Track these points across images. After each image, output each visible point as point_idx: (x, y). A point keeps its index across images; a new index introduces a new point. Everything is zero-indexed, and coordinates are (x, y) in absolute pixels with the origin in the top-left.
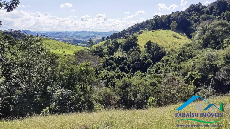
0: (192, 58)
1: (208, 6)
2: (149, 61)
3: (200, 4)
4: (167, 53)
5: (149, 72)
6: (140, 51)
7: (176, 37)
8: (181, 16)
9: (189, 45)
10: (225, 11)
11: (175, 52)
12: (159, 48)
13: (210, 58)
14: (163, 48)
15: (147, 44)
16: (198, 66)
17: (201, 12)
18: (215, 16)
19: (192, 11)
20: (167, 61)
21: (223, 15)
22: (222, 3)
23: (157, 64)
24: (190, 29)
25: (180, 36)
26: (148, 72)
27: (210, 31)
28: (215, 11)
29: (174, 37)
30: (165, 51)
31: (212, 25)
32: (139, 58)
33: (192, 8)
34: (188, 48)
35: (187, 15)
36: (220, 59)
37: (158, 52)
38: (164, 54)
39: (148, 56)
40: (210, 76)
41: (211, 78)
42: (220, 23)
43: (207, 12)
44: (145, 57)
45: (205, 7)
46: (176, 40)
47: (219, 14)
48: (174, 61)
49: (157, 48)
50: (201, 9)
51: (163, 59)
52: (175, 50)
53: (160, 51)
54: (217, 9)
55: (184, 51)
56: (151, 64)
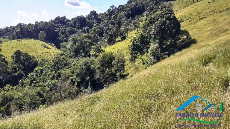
0: (67, 65)
1: (71, 20)
2: (20, 73)
3: (64, 17)
4: (39, 63)
5: (22, 85)
6: (7, 63)
7: (45, 47)
8: (48, 26)
9: (62, 55)
10: (85, 27)
11: (47, 61)
12: (30, 58)
13: (86, 64)
14: (34, 57)
15: (15, 54)
16: (78, 71)
17: (66, 25)
18: (78, 30)
19: (58, 23)
20: (42, 70)
21: (84, 29)
22: (83, 19)
23: (30, 75)
24: (58, 40)
25: (49, 46)
26: (20, 84)
27: (79, 42)
28: (78, 26)
29: (44, 47)
30: (37, 61)
31: (81, 37)
32: (6, 70)
33: (58, 20)
34: (62, 57)
35: (54, 26)
36: (96, 63)
37: (30, 63)
38: (36, 64)
39: (18, 67)
40: (88, 78)
41: (89, 80)
42: (87, 36)
43: (71, 26)
44: (15, 69)
45: (69, 21)
46: (46, 50)
47: (81, 28)
48: (50, 71)
49: (28, 58)
50: (66, 22)
51: (36, 69)
52: (46, 60)
53: (31, 61)
54: (79, 24)
55: (59, 60)
56: (23, 75)
